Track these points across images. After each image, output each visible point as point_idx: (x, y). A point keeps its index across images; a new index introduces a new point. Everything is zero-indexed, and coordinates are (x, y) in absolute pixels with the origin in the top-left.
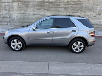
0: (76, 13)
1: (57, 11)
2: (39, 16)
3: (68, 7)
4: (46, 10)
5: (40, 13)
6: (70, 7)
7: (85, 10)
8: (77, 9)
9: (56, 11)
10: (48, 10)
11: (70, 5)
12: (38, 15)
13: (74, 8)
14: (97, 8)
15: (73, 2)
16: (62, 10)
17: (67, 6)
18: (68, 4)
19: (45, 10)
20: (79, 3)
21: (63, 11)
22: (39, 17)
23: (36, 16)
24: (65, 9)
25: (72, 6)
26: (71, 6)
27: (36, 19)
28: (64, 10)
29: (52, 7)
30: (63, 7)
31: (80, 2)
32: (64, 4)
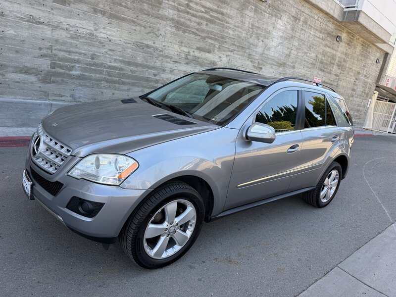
0: (209, 52)
1: (148, 30)
2: (61, 35)
3: (188, 22)
4: (103, 13)
5: (73, 22)
6: (193, 23)
7: (231, 48)
8: (211, 38)
9: (145, 27)
10: (111, 16)
11: (194, 19)
12: (55, 27)
13: (203, 31)
14: (256, 46)
15: (203, 10)
16: (166, 29)
17: (184, 18)
18: (188, 13)
19: (96, 11)
20: (220, 16)
21: (169, 35)
22: (64, 43)
23: (47, 32)
24: (178, 28)
25: (199, 24)
26: (197, 20)
27: (44, 52)
28: (174, 30)
29: (129, 4)
30: (172, 20)
31: (222, 14)
32: (174, 8)
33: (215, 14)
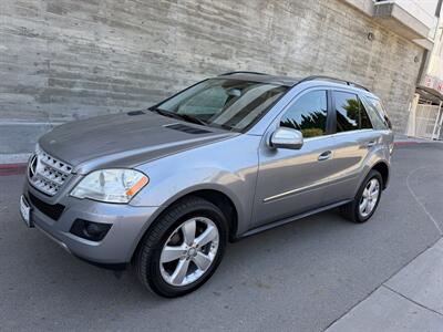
0: (226, 59)
1: (156, 37)
2: (59, 48)
3: (201, 26)
4: (104, 21)
5: (71, 32)
6: (206, 27)
8: (227, 43)
9: (152, 34)
10: (114, 24)
11: (206, 22)
12: (52, 39)
13: (218, 35)
14: (278, 49)
15: (216, 11)
16: (177, 35)
17: (196, 22)
18: (199, 16)
19: (95, 19)
20: (235, 17)
21: (179, 42)
22: (62, 57)
23: (43, 45)
24: (189, 34)
25: (212, 27)
26: (211, 24)
27: (41, 67)
28: (185, 36)
29: (133, 9)
30: (182, 24)
31: (238, 15)
32: (183, 11)
33: (230, 16)
